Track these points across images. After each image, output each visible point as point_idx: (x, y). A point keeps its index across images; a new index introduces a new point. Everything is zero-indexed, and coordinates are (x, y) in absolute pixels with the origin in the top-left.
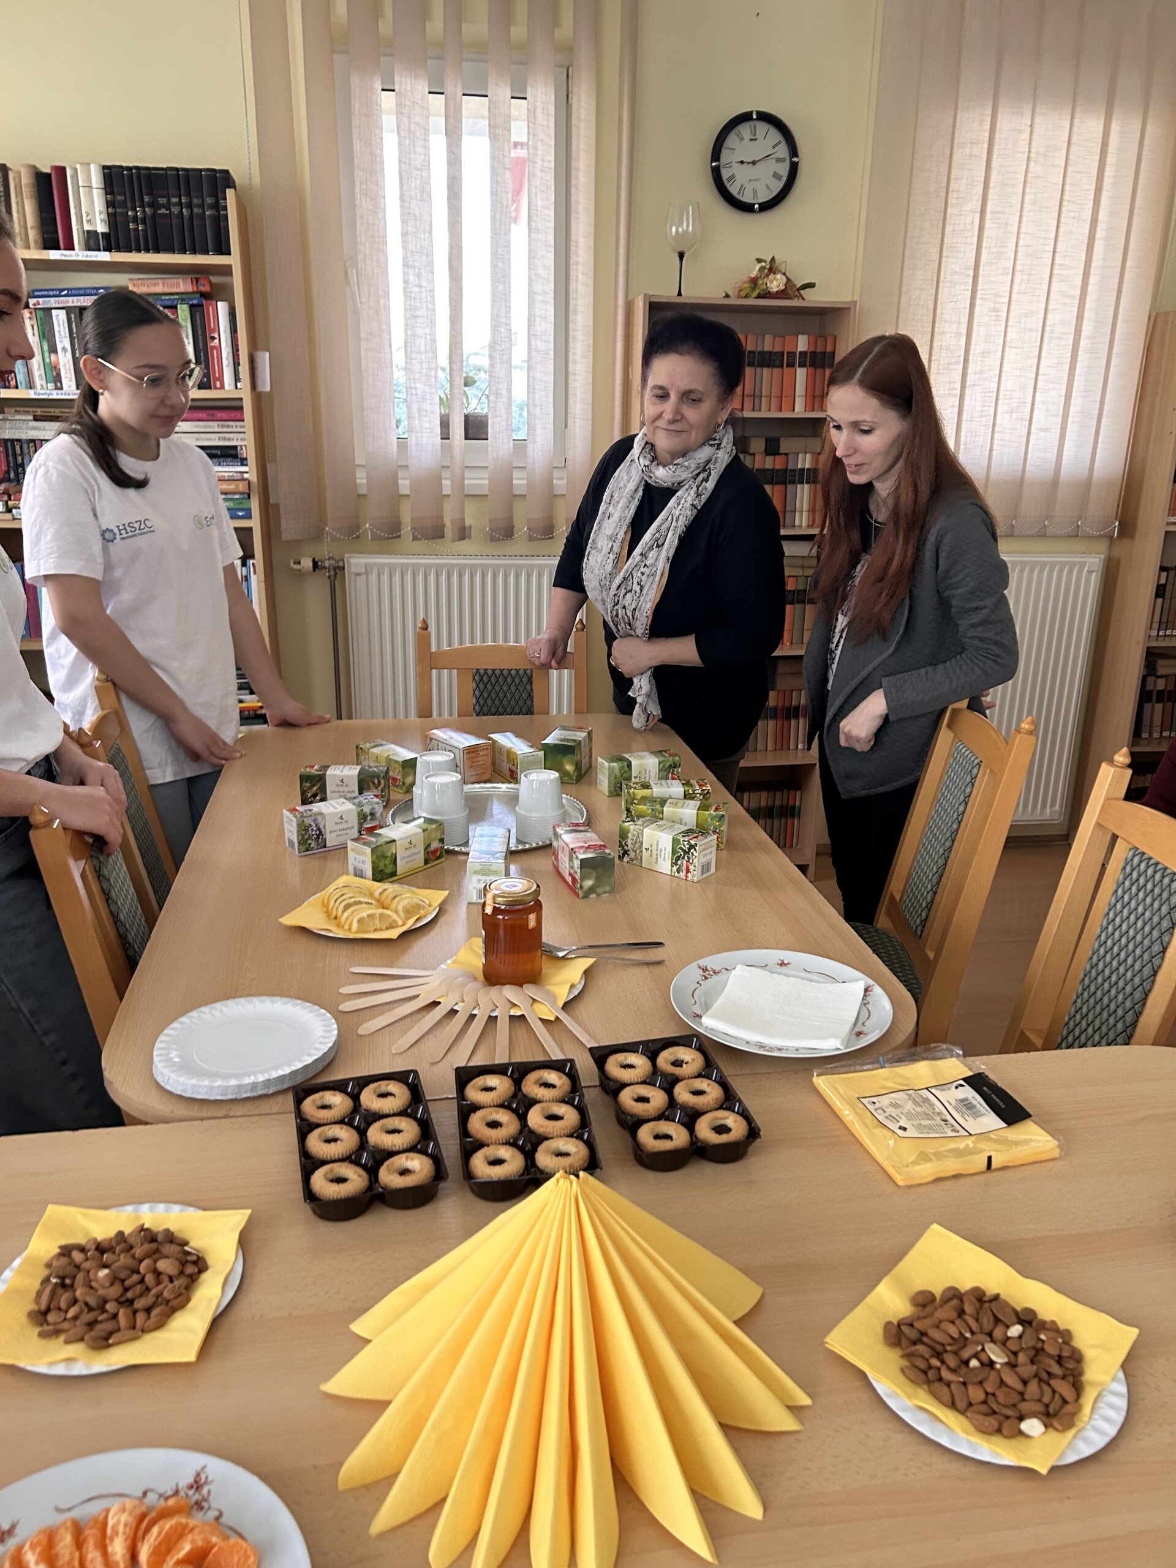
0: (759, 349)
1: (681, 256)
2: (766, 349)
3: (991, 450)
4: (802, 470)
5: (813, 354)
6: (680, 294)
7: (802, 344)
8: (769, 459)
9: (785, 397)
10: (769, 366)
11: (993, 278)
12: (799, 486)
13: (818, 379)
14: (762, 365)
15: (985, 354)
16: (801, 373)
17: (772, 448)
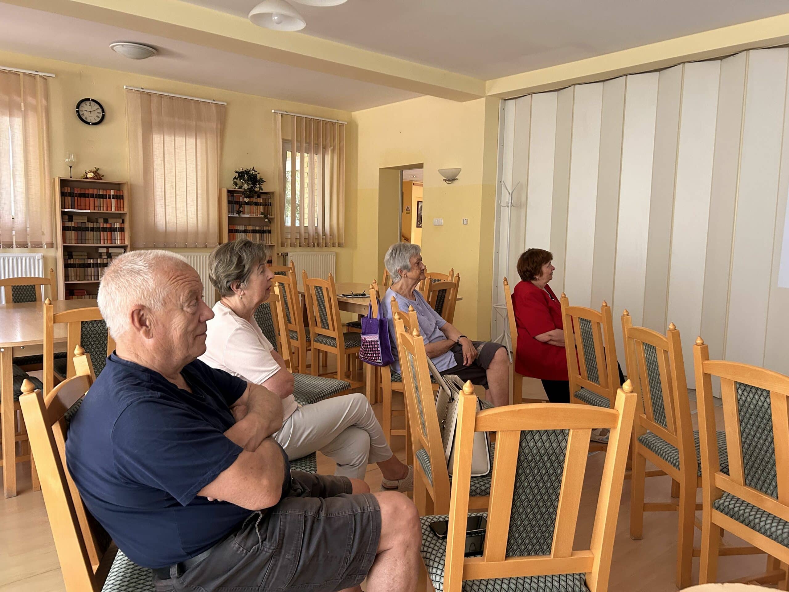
0: (99, 193)
1: (71, 167)
2: (101, 193)
3: (176, 223)
4: (116, 228)
5: (117, 195)
6: (71, 177)
7: (112, 192)
8: (105, 224)
9: (109, 207)
10: (102, 198)
11: (170, 178)
12: (116, 232)
13: (119, 203)
14: (100, 198)
15: (171, 197)
16: (113, 201)
17: (106, 221)
